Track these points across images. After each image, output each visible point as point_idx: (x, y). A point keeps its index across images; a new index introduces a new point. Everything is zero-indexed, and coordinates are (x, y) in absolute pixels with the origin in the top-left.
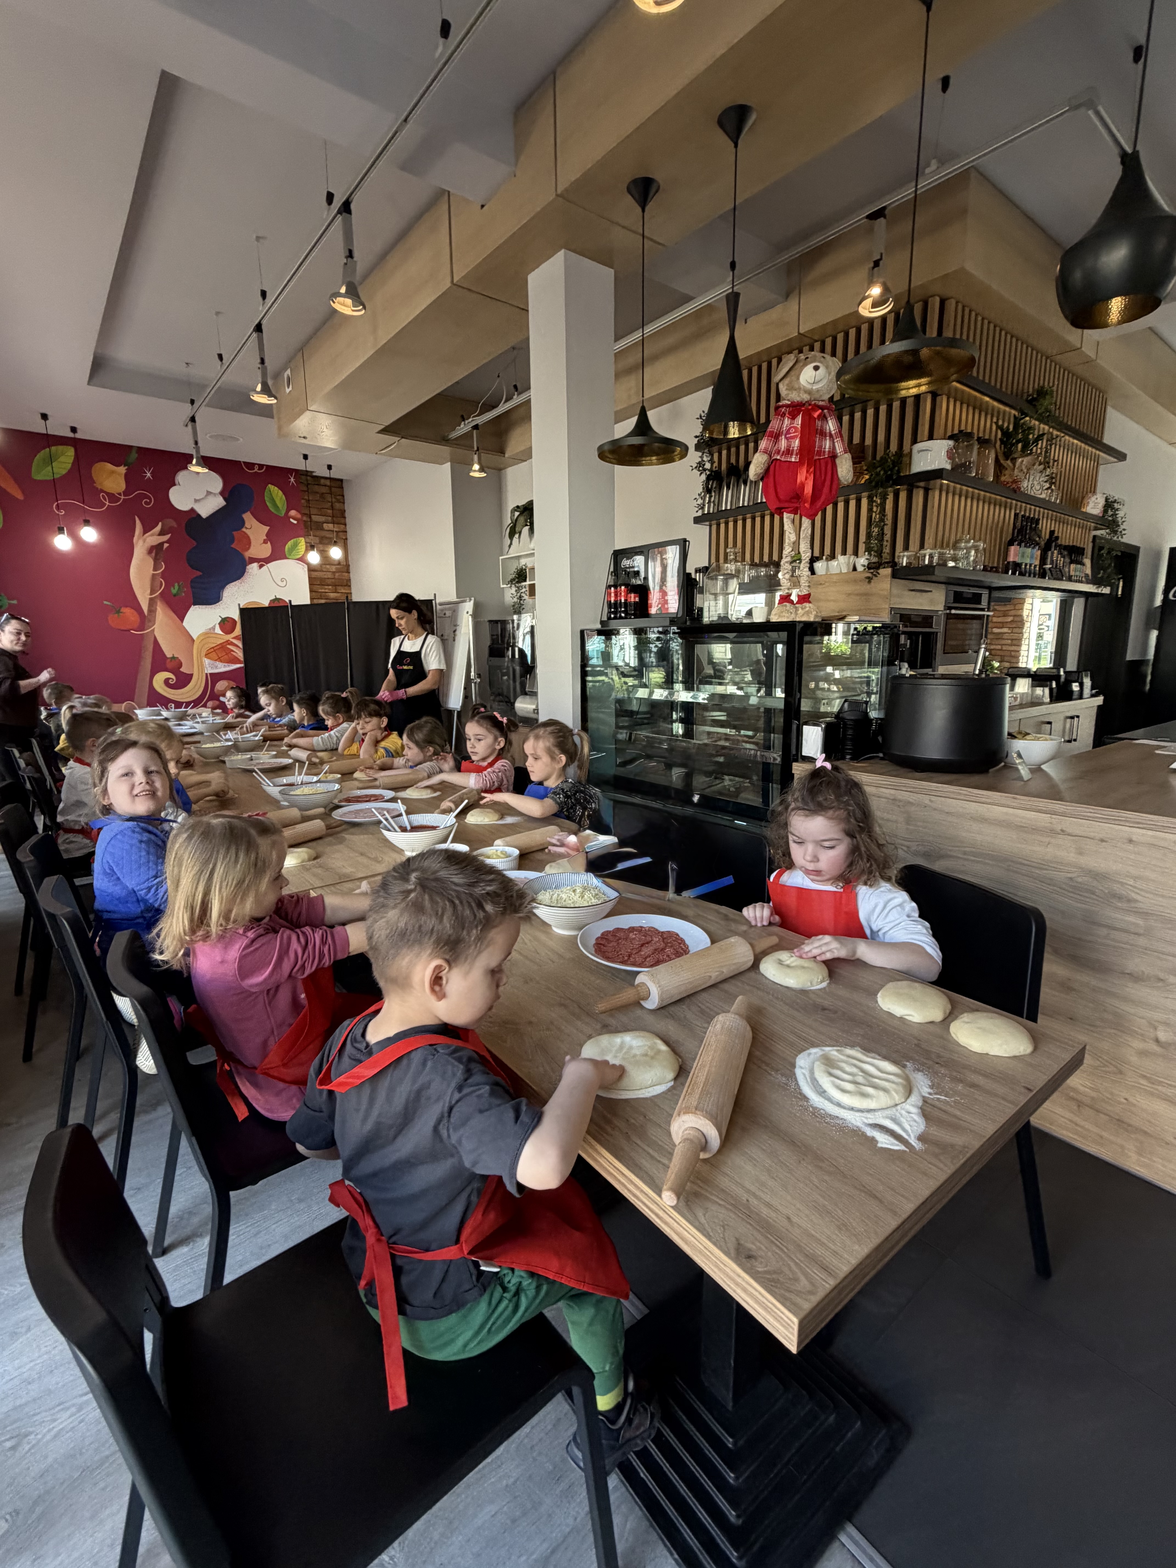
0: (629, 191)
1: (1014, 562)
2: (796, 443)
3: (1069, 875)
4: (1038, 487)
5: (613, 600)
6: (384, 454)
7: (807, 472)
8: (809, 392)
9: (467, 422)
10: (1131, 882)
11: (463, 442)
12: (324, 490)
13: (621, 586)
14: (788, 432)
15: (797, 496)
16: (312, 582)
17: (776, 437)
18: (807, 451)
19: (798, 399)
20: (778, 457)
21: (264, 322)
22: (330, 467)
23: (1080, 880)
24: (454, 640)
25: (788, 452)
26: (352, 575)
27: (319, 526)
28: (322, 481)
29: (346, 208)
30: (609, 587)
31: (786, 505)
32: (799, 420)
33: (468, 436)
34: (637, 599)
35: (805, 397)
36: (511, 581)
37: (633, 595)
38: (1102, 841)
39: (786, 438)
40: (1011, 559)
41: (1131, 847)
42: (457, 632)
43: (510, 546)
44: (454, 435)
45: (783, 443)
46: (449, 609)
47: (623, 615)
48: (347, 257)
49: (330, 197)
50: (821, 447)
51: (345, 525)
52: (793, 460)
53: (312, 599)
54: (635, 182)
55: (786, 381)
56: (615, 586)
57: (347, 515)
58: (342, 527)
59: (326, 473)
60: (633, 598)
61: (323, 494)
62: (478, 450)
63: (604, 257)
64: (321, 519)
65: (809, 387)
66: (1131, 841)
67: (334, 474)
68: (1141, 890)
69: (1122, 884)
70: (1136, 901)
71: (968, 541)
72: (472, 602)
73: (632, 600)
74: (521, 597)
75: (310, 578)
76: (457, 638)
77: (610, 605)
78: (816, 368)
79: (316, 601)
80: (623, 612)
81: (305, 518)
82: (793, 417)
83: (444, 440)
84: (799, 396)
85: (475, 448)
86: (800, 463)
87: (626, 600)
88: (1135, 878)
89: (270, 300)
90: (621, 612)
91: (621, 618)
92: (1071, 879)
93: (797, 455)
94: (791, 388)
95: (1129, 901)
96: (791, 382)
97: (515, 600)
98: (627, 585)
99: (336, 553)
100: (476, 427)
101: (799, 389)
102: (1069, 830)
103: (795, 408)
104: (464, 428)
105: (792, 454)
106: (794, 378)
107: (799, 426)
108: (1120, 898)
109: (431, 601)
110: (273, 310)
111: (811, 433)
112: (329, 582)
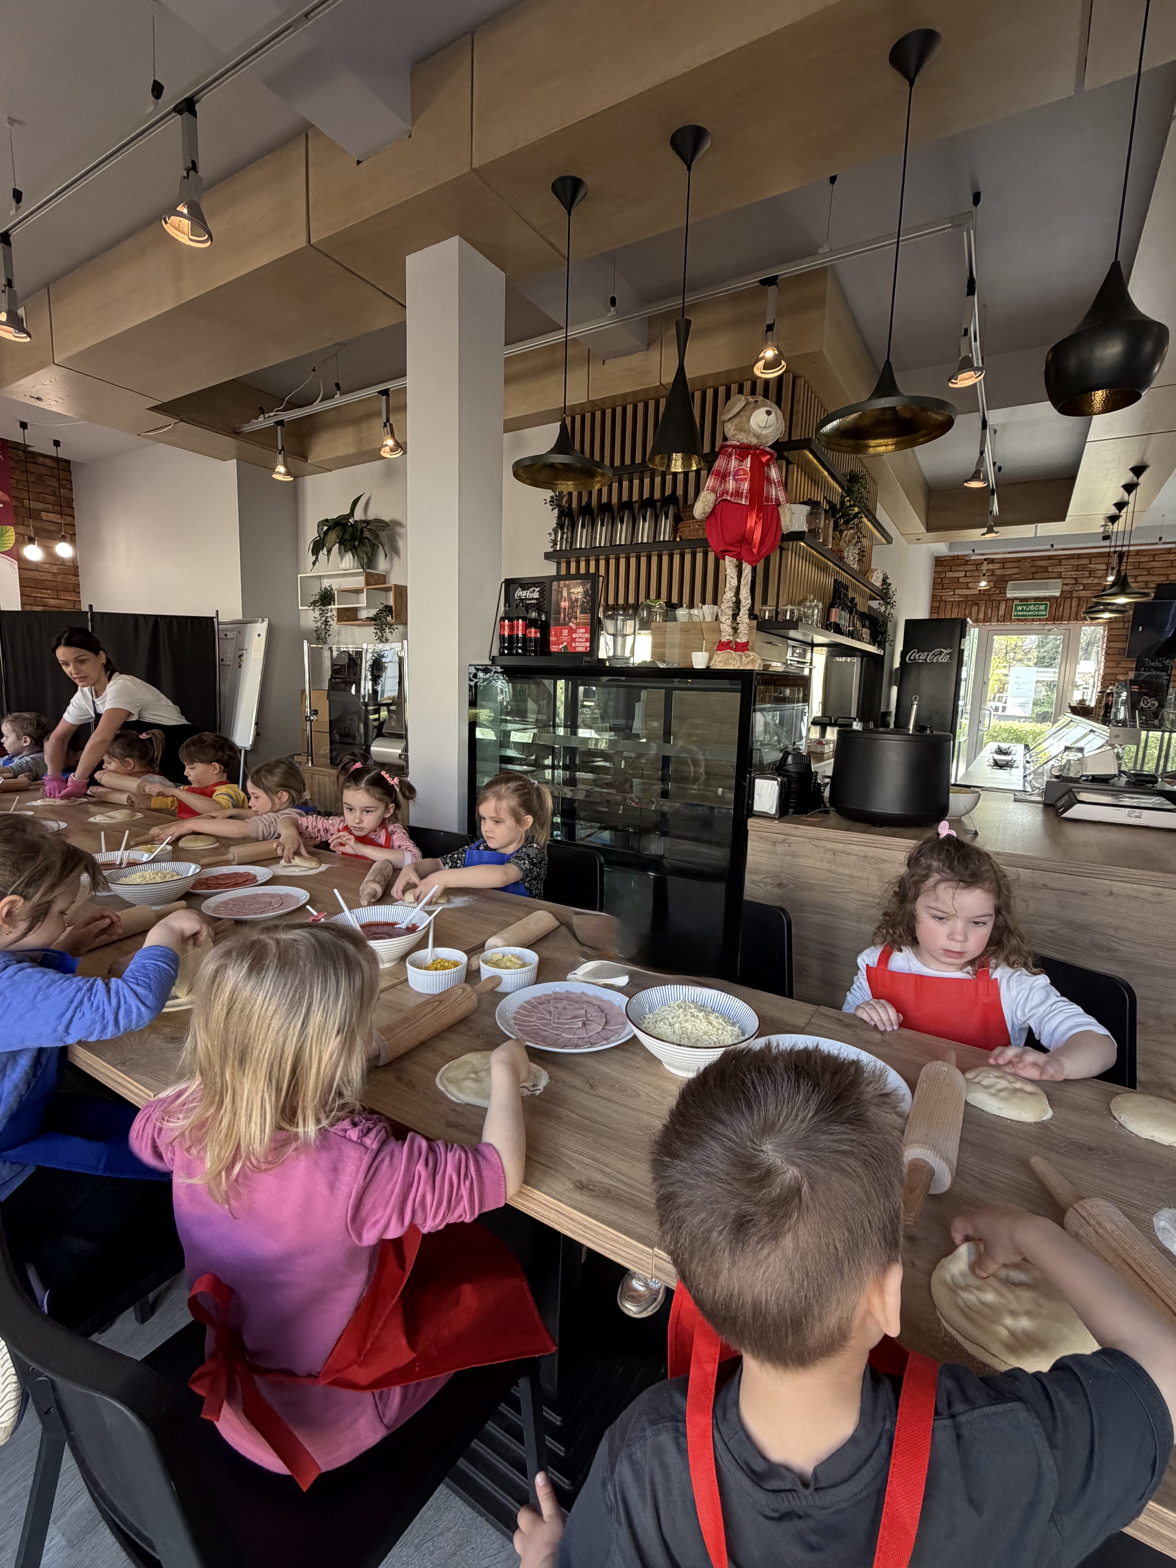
0: (554, 188)
1: (835, 623)
2: (746, 486)
3: (1051, 928)
4: (852, 558)
5: (506, 633)
6: (150, 437)
7: (757, 516)
8: (758, 437)
9: (267, 415)
10: (1112, 932)
11: (264, 438)
12: (42, 470)
13: (518, 618)
14: (736, 473)
15: (744, 540)
16: (24, 584)
17: (723, 476)
18: (757, 494)
19: (745, 441)
20: (729, 498)
21: (14, 233)
22: (57, 443)
23: (1061, 932)
24: (240, 667)
25: (738, 493)
26: (81, 580)
27: (33, 515)
28: (41, 460)
29: (188, 107)
30: (502, 619)
31: (730, 548)
32: (748, 461)
33: (269, 432)
34: (538, 635)
35: (754, 441)
36: (314, 603)
37: (533, 630)
38: (1083, 894)
39: (734, 479)
40: (833, 620)
41: (1110, 899)
42: (243, 658)
43: (314, 563)
44: (248, 428)
45: (731, 485)
46: (232, 630)
47: (520, 651)
48: (188, 170)
49: (157, 90)
50: (768, 493)
51: (73, 516)
52: (743, 503)
53: (23, 604)
54: (562, 180)
55: (735, 421)
56: (511, 620)
57: (74, 505)
58: (69, 519)
59: (51, 451)
60: (533, 633)
61: (40, 475)
62: (283, 449)
63: (496, 256)
64: (41, 506)
65: (759, 430)
66: (1111, 893)
67: (63, 453)
68: (1119, 939)
69: (1102, 934)
70: (1116, 950)
71: (812, 601)
72: (265, 624)
73: (533, 635)
74: (326, 622)
75: (21, 579)
76: (243, 664)
77: (502, 638)
78: (769, 413)
79: (27, 608)
80: (520, 648)
81: (14, 503)
82: (742, 458)
83: (235, 433)
84: (747, 438)
85: (280, 447)
86: (751, 507)
87: (524, 635)
88: (1116, 928)
89: (28, 206)
90: (517, 647)
91: (518, 654)
92: (1052, 931)
93: (746, 498)
94: (740, 429)
95: (1110, 950)
96: (740, 423)
97: (319, 624)
98: (524, 619)
99: (64, 550)
100: (281, 423)
101: (748, 431)
102: (1051, 885)
103: (743, 451)
104: (262, 422)
105: (742, 497)
106: (744, 419)
107: (748, 469)
108: (1101, 948)
109: (212, 618)
110: (31, 220)
111: (759, 477)
112: (48, 584)
